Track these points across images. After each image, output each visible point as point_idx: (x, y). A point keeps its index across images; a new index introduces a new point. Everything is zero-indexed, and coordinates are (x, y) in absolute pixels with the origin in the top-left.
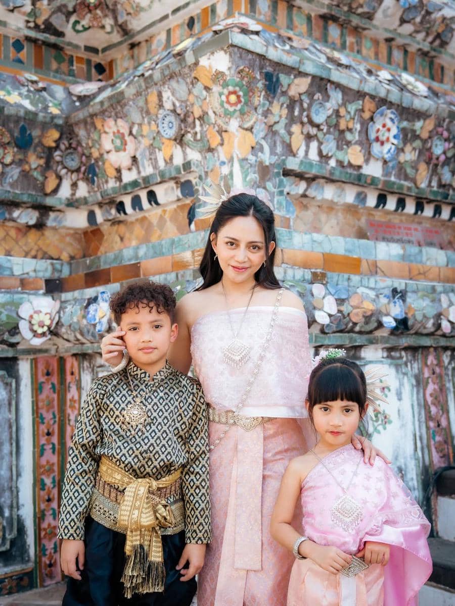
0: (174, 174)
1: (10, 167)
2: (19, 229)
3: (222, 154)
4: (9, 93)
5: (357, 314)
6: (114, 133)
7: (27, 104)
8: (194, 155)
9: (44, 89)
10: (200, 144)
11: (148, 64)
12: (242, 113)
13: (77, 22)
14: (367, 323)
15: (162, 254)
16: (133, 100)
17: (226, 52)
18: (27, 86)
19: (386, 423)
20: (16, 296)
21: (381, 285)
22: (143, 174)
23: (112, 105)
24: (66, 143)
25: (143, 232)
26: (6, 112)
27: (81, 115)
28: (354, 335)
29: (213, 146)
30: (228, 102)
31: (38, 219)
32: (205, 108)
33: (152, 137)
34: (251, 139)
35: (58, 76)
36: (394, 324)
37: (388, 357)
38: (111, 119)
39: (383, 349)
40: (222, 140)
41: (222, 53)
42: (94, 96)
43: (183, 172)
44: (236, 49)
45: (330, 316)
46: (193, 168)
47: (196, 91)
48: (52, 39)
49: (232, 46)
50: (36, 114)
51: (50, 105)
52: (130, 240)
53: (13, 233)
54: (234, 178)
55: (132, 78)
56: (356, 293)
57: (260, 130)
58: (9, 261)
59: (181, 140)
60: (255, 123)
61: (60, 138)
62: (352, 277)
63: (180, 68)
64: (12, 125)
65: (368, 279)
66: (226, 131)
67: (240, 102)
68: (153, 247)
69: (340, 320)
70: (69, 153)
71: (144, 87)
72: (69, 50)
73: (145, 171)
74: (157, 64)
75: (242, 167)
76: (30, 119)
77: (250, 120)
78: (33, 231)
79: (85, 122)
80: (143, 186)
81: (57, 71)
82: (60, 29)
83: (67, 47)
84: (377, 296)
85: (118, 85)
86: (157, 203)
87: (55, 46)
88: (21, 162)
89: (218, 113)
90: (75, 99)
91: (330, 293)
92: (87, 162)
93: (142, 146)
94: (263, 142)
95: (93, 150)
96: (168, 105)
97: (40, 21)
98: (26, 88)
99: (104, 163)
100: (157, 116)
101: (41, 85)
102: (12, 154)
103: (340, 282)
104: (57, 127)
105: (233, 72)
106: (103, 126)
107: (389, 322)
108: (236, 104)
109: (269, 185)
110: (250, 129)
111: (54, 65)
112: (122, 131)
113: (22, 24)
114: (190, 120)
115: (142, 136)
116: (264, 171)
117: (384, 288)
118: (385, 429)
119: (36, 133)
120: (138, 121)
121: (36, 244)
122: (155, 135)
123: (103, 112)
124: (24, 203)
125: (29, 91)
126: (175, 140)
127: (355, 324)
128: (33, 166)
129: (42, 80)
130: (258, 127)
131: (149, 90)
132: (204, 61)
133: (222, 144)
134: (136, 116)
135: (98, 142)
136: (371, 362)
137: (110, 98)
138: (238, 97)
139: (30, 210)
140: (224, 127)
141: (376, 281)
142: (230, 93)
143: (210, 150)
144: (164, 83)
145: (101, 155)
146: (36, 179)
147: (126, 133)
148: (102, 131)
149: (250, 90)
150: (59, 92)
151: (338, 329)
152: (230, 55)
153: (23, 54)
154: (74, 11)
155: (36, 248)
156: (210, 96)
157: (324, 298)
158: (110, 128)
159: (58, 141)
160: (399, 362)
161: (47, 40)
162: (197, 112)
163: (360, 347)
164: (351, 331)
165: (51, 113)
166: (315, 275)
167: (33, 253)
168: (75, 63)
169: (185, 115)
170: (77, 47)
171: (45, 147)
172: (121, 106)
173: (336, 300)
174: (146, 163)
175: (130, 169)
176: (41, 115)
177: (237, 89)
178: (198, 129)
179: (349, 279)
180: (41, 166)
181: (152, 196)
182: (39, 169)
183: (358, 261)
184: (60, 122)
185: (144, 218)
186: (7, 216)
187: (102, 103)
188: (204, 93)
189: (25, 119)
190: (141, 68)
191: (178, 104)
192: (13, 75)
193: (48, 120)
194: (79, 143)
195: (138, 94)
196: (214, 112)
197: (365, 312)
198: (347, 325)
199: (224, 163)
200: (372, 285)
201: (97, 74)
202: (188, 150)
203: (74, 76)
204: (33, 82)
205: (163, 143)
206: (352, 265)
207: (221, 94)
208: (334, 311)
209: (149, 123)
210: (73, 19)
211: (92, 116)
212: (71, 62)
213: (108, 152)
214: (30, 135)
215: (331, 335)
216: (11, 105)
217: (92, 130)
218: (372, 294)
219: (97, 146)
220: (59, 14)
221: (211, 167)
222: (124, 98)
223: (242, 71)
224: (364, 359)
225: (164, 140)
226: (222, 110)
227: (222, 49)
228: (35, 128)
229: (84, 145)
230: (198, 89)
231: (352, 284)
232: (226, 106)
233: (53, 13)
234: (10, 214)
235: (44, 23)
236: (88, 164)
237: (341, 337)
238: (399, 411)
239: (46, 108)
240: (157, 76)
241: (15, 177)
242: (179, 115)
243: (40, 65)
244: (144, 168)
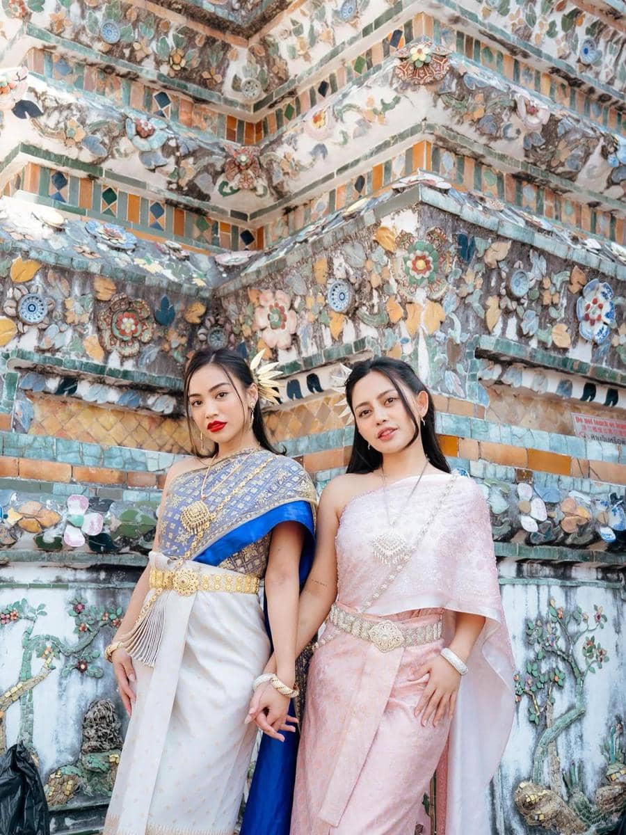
0: (342, 355)
1: (148, 346)
2: (152, 419)
3: (404, 329)
4: (149, 262)
5: (569, 523)
6: (271, 307)
7: (168, 274)
8: (368, 332)
9: (187, 258)
10: (377, 319)
11: (311, 228)
12: (431, 282)
13: (225, 184)
14: (580, 534)
15: (328, 447)
16: (297, 268)
17: (414, 211)
18: (169, 254)
19: (601, 661)
20: (153, 495)
21: (597, 489)
22: (304, 355)
23: (270, 275)
24: (212, 319)
25: (300, 424)
26: (147, 283)
27: (231, 287)
28: (565, 549)
29: (394, 320)
30: (415, 269)
31: (175, 408)
32: (385, 276)
33: (318, 312)
34: (440, 313)
35: (201, 244)
36: (613, 537)
37: (603, 579)
38: (269, 290)
39: (597, 568)
40: (406, 313)
41: (410, 211)
42: (245, 266)
43: (354, 352)
44: (426, 207)
45: (539, 522)
46: (368, 347)
47: (374, 257)
48: (196, 203)
49: (422, 203)
50: (180, 285)
51: (195, 275)
52: (283, 434)
53: (146, 423)
54: (420, 358)
55: (292, 244)
56: (568, 497)
57: (451, 302)
58: (144, 454)
59: (354, 314)
60: (445, 293)
61: (206, 314)
62: (563, 478)
63: (356, 230)
64: (153, 298)
65: (582, 482)
66: (411, 303)
67: (428, 268)
68: (318, 439)
69: (550, 529)
70: (215, 331)
71: (311, 253)
72: (212, 215)
73: (307, 351)
74: (323, 228)
75: (428, 345)
76: (173, 291)
77: (439, 290)
78: (169, 421)
79: (236, 294)
80: (304, 369)
81: (199, 239)
82: (205, 192)
83: (211, 212)
84: (593, 502)
85: (274, 253)
86: (320, 390)
87: (198, 211)
88: (161, 340)
89: (401, 282)
90: (222, 269)
91: (538, 496)
92: (236, 341)
93: (305, 322)
94: (454, 317)
95: (244, 327)
96: (340, 274)
97: (183, 183)
98: (168, 257)
99: (257, 343)
100: (325, 287)
101: (184, 253)
102: (150, 330)
103: (549, 484)
104: (203, 300)
105: (421, 233)
106: (258, 299)
107: (608, 534)
108: (424, 271)
109: (460, 367)
110: (440, 301)
111: (196, 232)
112: (280, 304)
113: (163, 186)
114: (366, 290)
115: (306, 310)
116: (454, 350)
117: (600, 494)
118: (600, 667)
119: (179, 307)
120: (301, 293)
121: (171, 437)
122: (321, 308)
123: (259, 283)
124: (161, 388)
125: (170, 260)
126: (347, 314)
127: (567, 535)
128: (174, 346)
129: (184, 248)
130: (448, 299)
131: (317, 257)
132: (386, 222)
133: (405, 319)
134: (299, 287)
135: (252, 317)
136: (584, 583)
137: (268, 266)
138: (427, 263)
139: (166, 396)
140: (409, 298)
141: (591, 485)
142: (418, 258)
143: (390, 325)
144: (336, 248)
145: (254, 333)
146: (176, 361)
147: (286, 306)
148: (257, 305)
149: (441, 255)
150: (204, 261)
151: (547, 540)
152: (420, 215)
153: (162, 220)
154: (223, 171)
155: (171, 441)
156: (392, 263)
157: (531, 500)
158: (267, 301)
159: (202, 317)
160: (618, 585)
161: (189, 204)
162: (376, 281)
163: (571, 564)
164: (562, 543)
165: (196, 284)
166: (519, 472)
167: (168, 447)
168: (219, 230)
169: (360, 285)
170: (223, 212)
171: (188, 323)
172: (282, 275)
173: (545, 503)
174: (309, 341)
175: (288, 349)
176: (186, 286)
177: (427, 253)
178: (375, 300)
179: (559, 480)
180: (183, 345)
181: (313, 382)
182: (180, 349)
183: (568, 460)
184: (207, 295)
185: (303, 407)
186: (141, 403)
187: (258, 272)
188: (385, 258)
189: (167, 290)
190: (302, 233)
191: (351, 272)
192: (152, 242)
193: (193, 292)
194: (227, 319)
195: (304, 261)
196: (397, 281)
197: (580, 521)
198: (557, 535)
199: (407, 341)
200: (586, 489)
201: (244, 243)
202: (362, 326)
203: (218, 245)
204: (175, 250)
205: (331, 318)
206: (561, 465)
207: (405, 260)
208: (543, 518)
209: (315, 295)
210: (220, 180)
211: (245, 288)
212: (215, 230)
213: (262, 330)
214: (172, 308)
215: (538, 547)
216: (152, 275)
217: (245, 304)
218: (587, 500)
219: (250, 323)
220: (206, 174)
221: (390, 345)
222: (285, 266)
223: (432, 232)
224: (575, 579)
225: (333, 314)
226: (408, 278)
227: (410, 207)
228: (177, 302)
229: (233, 321)
230: (378, 256)
231: (562, 486)
232: (412, 273)
233: (199, 173)
234: (144, 400)
235: (187, 185)
236: (237, 344)
237: (550, 550)
238: (617, 646)
239: (190, 279)
240: (328, 239)
241: (153, 358)
242: (353, 284)
243: (180, 231)
244: (306, 347)
